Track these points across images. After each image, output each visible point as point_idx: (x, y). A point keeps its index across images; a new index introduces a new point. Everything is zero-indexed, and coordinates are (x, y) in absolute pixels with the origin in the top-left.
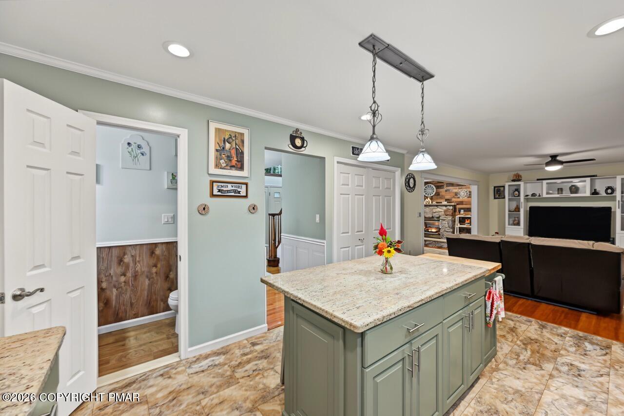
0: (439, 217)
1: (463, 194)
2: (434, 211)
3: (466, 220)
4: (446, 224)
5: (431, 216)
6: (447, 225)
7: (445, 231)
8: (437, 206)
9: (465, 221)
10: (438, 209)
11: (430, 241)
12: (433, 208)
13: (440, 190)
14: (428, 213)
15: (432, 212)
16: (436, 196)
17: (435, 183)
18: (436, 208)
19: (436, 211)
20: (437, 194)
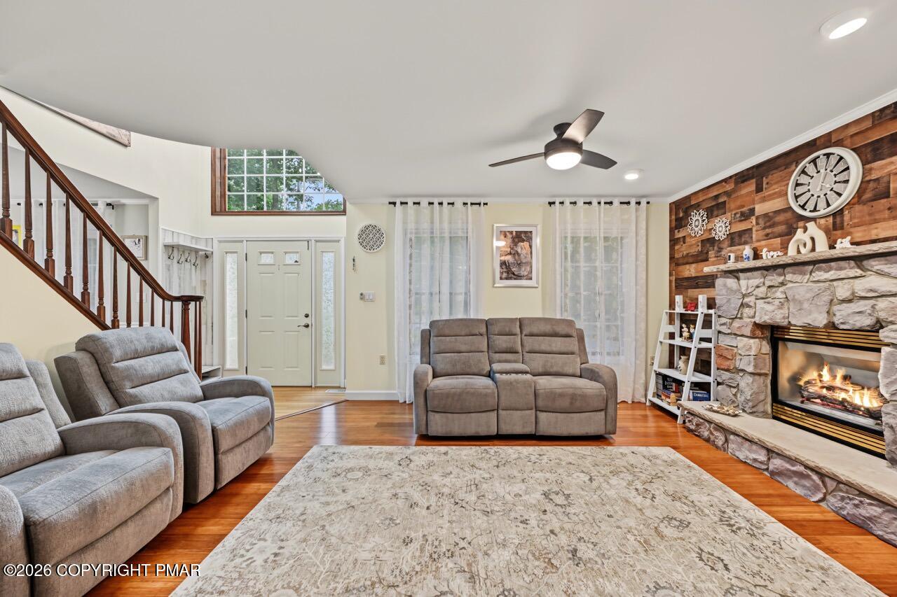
0: (879, 325)
2: (842, 291)
5: (820, 320)
8: (859, 260)
10: (867, 283)
12: (832, 275)
13: (892, 163)
14: (806, 305)
15: (826, 298)
16: (865, 208)
17: (852, 136)
18: (856, 277)
19: (853, 293)
20: (868, 195)
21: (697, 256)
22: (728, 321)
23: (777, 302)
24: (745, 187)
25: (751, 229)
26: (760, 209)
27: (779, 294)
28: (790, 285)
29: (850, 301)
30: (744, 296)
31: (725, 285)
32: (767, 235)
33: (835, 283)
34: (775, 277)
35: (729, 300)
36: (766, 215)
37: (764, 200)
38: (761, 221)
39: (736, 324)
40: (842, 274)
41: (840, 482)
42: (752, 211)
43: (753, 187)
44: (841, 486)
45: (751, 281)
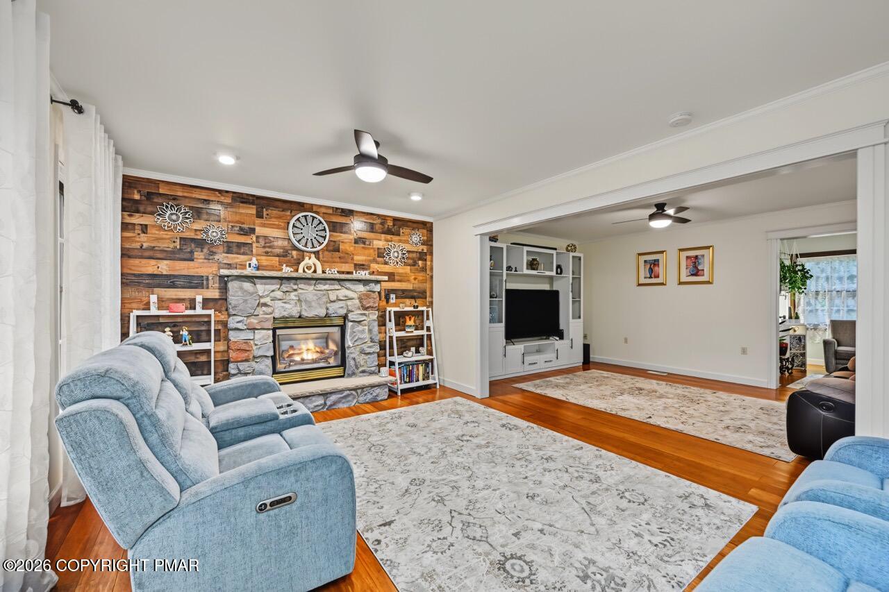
0: (348, 312)
1: (396, 254)
2: (333, 297)
3: (407, 318)
4: (363, 331)
5: (322, 313)
6: (366, 336)
7: (363, 352)
8: (340, 281)
9: (405, 322)
10: (343, 293)
11: (341, 391)
12: (327, 287)
13: (340, 236)
14: (313, 304)
15: (324, 299)
16: (330, 254)
17: (324, 213)
18: (338, 290)
19: (337, 296)
20: (331, 248)
21: (173, 252)
22: (245, 318)
23: (293, 302)
24: (243, 208)
25: (251, 244)
26: (260, 231)
27: (293, 296)
28: (300, 291)
29: (334, 301)
30: (261, 297)
31: (241, 288)
32: (267, 253)
33: (329, 292)
34: (292, 285)
35: (245, 301)
36: (265, 237)
37: (264, 225)
38: (261, 240)
39: (254, 321)
40: (332, 287)
41: (363, 388)
42: (252, 231)
43: (254, 212)
44: (365, 389)
45: (267, 286)
